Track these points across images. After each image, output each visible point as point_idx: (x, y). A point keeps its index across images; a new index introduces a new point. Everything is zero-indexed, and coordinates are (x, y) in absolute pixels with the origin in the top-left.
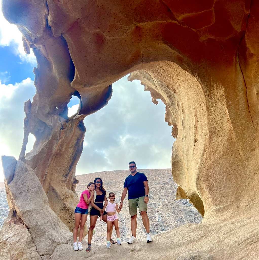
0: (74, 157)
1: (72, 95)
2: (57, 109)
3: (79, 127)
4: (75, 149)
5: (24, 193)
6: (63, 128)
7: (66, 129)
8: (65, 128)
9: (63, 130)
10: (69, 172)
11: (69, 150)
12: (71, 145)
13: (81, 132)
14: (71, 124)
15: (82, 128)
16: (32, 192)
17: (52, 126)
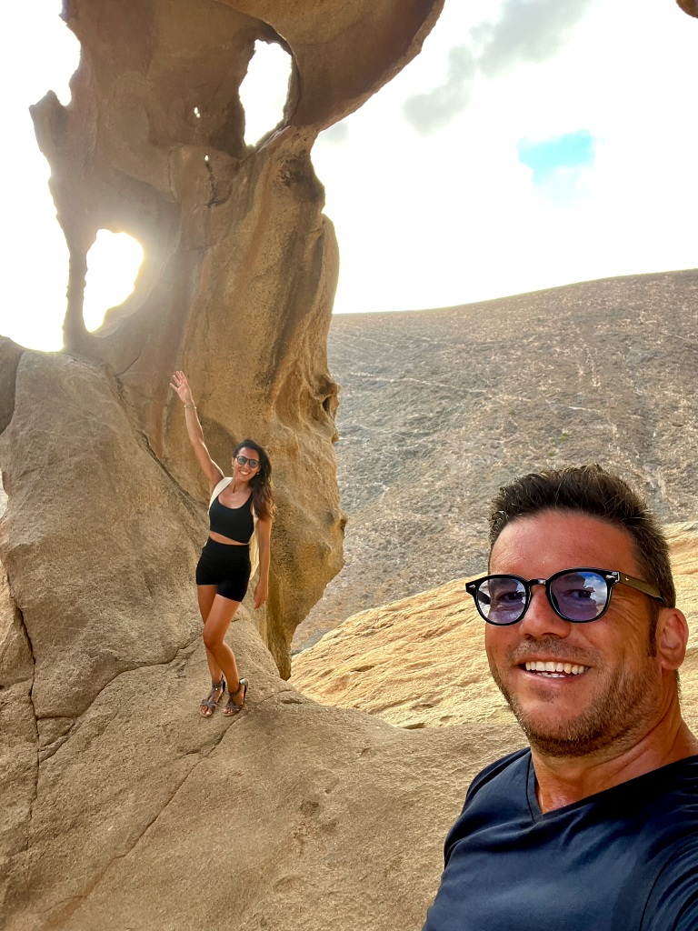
0: (285, 312)
1: (258, 42)
2: (198, 115)
3: (294, 185)
4: (286, 279)
5: (35, 476)
6: (219, 198)
7: (229, 202)
8: (224, 200)
9: (220, 208)
10: (277, 365)
11: (260, 285)
12: (260, 265)
13: (301, 207)
14: (245, 180)
15: (308, 190)
16: (68, 471)
17: (175, 194)
